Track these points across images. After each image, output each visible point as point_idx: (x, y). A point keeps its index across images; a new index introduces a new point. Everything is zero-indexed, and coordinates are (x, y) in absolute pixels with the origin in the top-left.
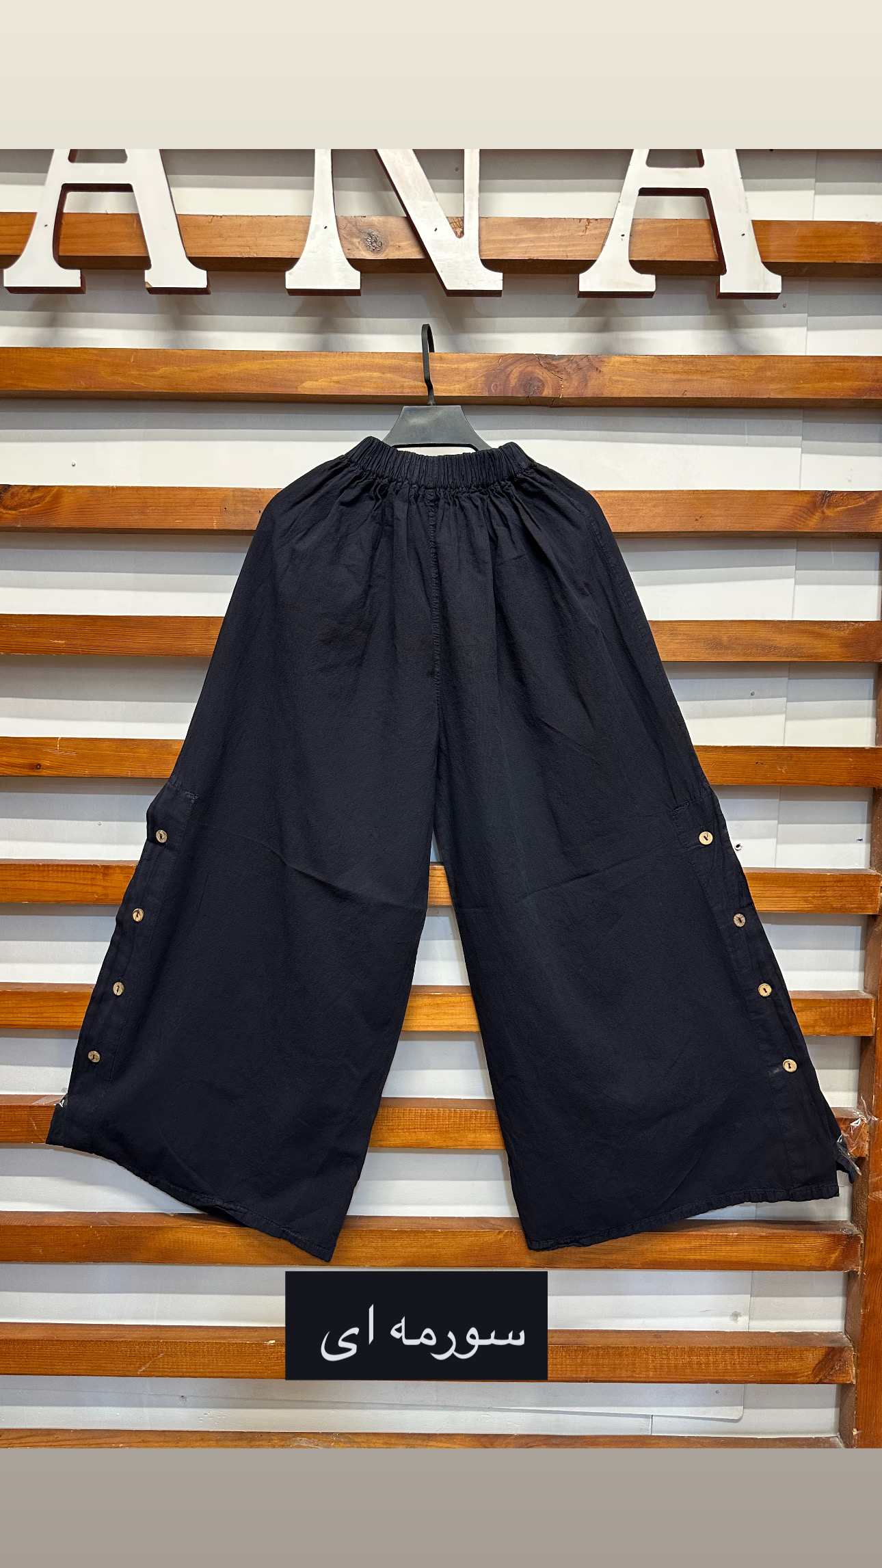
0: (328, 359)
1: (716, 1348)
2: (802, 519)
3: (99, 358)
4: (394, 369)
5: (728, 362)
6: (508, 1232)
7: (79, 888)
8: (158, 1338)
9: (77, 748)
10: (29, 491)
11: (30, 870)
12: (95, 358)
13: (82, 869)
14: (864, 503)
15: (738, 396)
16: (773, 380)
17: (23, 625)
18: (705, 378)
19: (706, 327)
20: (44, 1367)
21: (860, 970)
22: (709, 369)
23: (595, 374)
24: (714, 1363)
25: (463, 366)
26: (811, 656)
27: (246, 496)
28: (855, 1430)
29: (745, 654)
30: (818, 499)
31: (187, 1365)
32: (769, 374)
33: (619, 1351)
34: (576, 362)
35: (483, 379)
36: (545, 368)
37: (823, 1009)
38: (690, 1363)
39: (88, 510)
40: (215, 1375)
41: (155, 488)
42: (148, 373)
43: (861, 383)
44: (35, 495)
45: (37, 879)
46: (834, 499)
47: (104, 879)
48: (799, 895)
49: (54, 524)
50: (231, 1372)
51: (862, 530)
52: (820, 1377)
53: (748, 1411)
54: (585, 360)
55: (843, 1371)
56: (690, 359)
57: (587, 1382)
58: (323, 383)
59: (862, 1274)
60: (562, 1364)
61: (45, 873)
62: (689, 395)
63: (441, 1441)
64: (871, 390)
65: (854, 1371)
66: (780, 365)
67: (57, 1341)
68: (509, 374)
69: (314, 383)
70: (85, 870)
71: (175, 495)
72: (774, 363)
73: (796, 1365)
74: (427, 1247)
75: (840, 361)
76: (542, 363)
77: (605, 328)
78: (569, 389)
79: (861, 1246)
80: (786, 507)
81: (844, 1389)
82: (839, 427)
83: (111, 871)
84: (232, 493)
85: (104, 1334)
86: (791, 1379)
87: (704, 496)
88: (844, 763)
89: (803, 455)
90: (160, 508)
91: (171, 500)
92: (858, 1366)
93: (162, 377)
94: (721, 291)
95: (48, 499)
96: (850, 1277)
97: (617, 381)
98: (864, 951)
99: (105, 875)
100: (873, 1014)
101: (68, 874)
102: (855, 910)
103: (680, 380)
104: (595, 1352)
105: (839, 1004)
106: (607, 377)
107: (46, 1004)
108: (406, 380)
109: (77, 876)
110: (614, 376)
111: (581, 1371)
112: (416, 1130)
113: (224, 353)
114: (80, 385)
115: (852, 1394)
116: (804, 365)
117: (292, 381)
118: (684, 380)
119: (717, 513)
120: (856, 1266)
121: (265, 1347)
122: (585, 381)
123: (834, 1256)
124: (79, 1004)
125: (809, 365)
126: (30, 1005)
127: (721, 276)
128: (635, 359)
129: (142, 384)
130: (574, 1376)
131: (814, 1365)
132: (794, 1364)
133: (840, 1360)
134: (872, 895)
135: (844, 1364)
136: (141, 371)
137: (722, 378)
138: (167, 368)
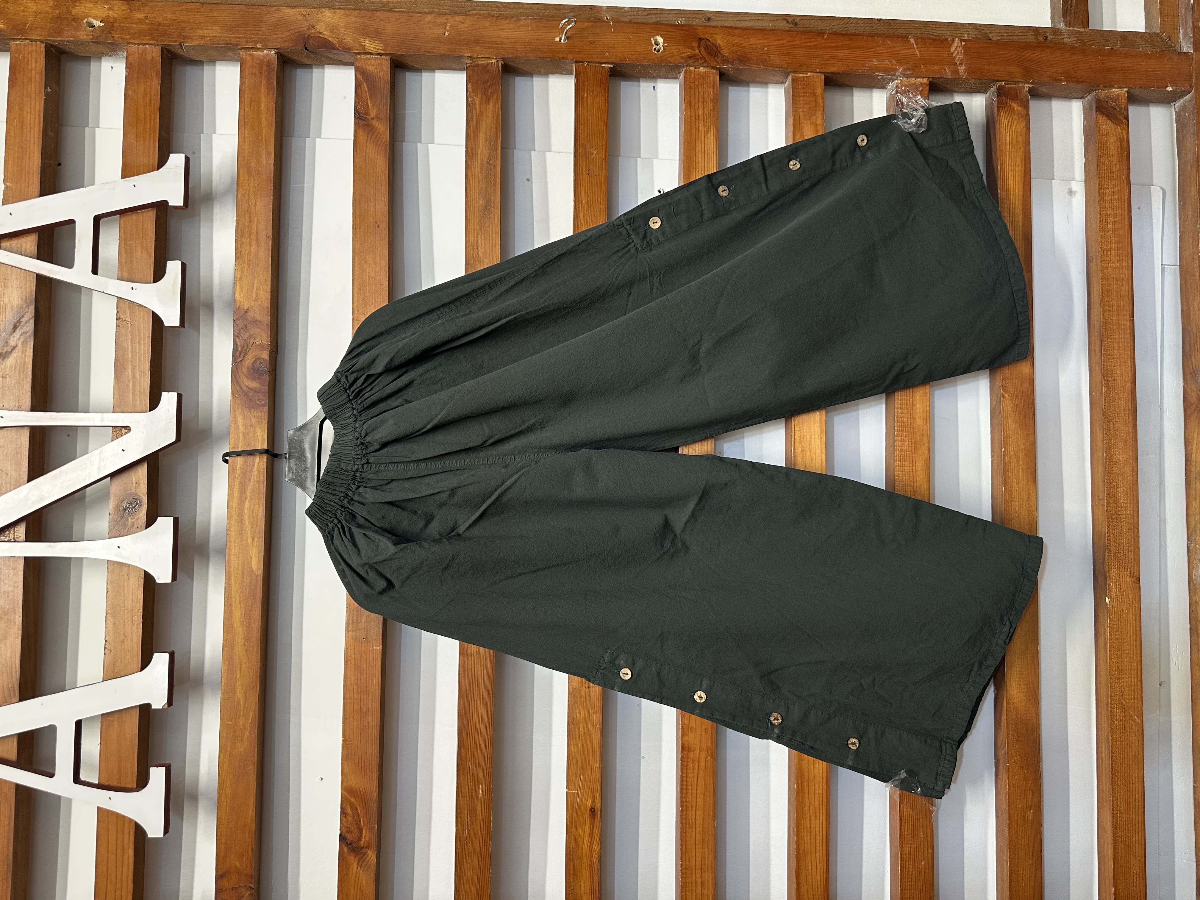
0: (233, 548)
1: (1100, 208)
2: (378, 136)
3: (228, 753)
4: (243, 488)
5: (242, 200)
6: (1003, 390)
7: (702, 773)
8: (1107, 705)
9: (576, 774)
10: (345, 817)
11: (686, 819)
12: (227, 756)
13: (685, 771)
14: (365, 84)
15: (272, 191)
16: (258, 162)
17: (466, 823)
18: (255, 219)
19: (211, 220)
20: (1137, 809)
21: (767, 87)
22: (248, 216)
23: (250, 314)
24: (1113, 209)
25: (242, 429)
26: (497, 129)
27: (353, 620)
28: (1168, 89)
29: (495, 185)
30: (361, 122)
31: (1131, 678)
32: (253, 165)
33: (1106, 292)
34: (240, 330)
35: (252, 411)
36: (244, 357)
37: (802, 117)
38: (1114, 230)
39: (363, 764)
40: (1139, 652)
41: (344, 703)
42: (242, 709)
43: (263, 87)
44: (349, 811)
45: (694, 812)
46: (361, 110)
47: (694, 751)
48: (703, 138)
49: (375, 794)
50: (1136, 637)
51: (388, 86)
52: (1122, 118)
53: (1155, 181)
54: (238, 322)
55: (1116, 100)
56: (239, 232)
57: (1133, 320)
58: (254, 551)
59: (1031, 83)
60: (1119, 342)
61: (689, 805)
62: (270, 233)
63: (1192, 449)
64: (268, 79)
65: (1116, 90)
66: (246, 155)
67: (1113, 796)
68: (249, 388)
69: (253, 560)
70: (685, 768)
71: (351, 684)
72: (244, 160)
73: (1112, 139)
74: (1018, 461)
75: (243, 105)
76: (239, 360)
77: (209, 307)
78: (263, 337)
79: (1007, 84)
80: (368, 150)
81: (1132, 99)
82: (299, 106)
83: (686, 744)
84: (350, 633)
85: (1105, 754)
86: (1125, 143)
87: (358, 221)
88: (589, 101)
89: (322, 137)
90: (362, 698)
91: (355, 687)
92: (1112, 87)
93: (246, 696)
94: (182, 204)
95: (353, 800)
96: (1035, 94)
97: (257, 294)
98: (750, 84)
99: (689, 750)
100: (805, 75)
101: (689, 784)
102: (715, 91)
103: (257, 240)
104: (1107, 313)
105: (796, 104)
106: (253, 303)
107: (807, 804)
108: (252, 478)
109: (690, 775)
110: (252, 297)
111: (1124, 325)
112: (914, 470)
113: (225, 640)
114: (252, 770)
115: (1136, 92)
116: (246, 135)
117: (251, 579)
118: (257, 237)
119: (372, 208)
120: (1024, 88)
121: (1113, 606)
122: (255, 322)
123: (1016, 107)
124: (806, 774)
125: (246, 131)
126: (808, 818)
127: (170, 204)
128: (237, 280)
129: (251, 714)
130: (1129, 331)
131: (1113, 124)
132: (1112, 141)
133: (1107, 101)
134: (703, 76)
135: (1111, 98)
136: (239, 715)
137: (255, 204)
138: (238, 691)
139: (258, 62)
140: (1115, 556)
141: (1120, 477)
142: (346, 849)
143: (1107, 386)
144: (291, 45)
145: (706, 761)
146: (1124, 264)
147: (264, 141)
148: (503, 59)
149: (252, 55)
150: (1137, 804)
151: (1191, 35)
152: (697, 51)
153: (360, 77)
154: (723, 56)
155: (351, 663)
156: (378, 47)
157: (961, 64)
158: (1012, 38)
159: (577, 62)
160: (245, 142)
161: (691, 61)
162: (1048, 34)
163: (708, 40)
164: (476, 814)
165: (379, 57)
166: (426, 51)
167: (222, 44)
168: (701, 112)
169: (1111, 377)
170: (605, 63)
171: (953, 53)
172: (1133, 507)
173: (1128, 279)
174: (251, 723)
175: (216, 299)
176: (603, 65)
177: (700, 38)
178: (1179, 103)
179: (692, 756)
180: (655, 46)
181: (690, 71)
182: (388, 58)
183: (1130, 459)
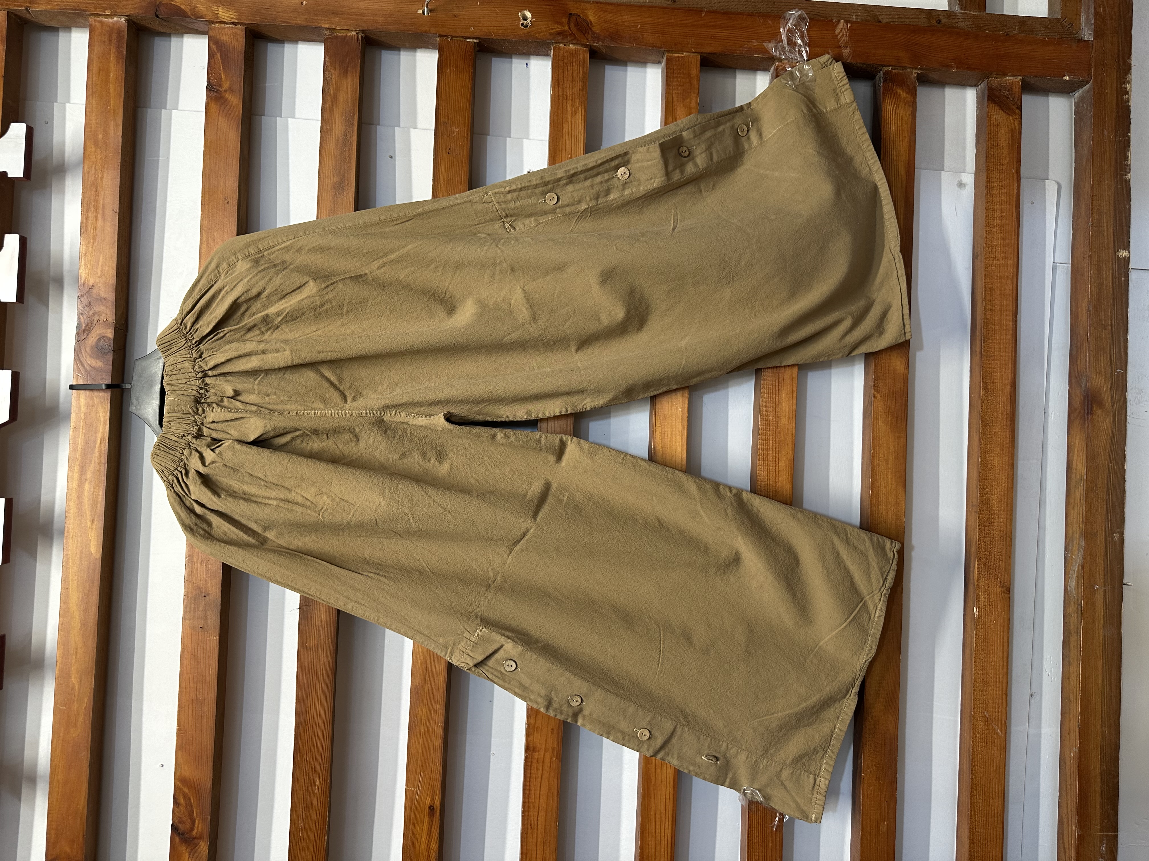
0: (71, 530)
1: (987, 202)
2: (231, 110)
3: (61, 738)
4: (83, 470)
5: (88, 172)
6: (874, 390)
7: (546, 774)
8: (970, 717)
9: (416, 772)
10: (178, 807)
11: (528, 819)
12: (59, 742)
13: (529, 772)
14: (218, 55)
15: (119, 164)
16: (106, 133)
17: (300, 818)
18: (102, 193)
19: (62, 192)
20: (995, 824)
21: (645, 67)
22: (94, 189)
23: (94, 290)
24: (1000, 204)
25: (83, 409)
26: (354, 104)
27: (190, 609)
28: (1065, 78)
29: (350, 162)
30: (214, 95)
31: (996, 690)
32: (100, 136)
33: (989, 290)
34: (84, 307)
36: (88, 335)
37: (675, 99)
38: (1001, 226)
39: (198, 754)
40: (1005, 664)
41: (179, 692)
42: (76, 694)
43: (112, 55)
44: (182, 801)
45: (536, 814)
46: (214, 81)
47: (539, 751)
48: (571, 120)
49: (209, 785)
50: (1003, 649)
51: (242, 57)
52: (1015, 108)
53: (1051, 175)
54: (82, 299)
55: (1010, 88)
56: (85, 205)
58: (93, 535)
59: (920, 69)
60: (1000, 343)
61: (531, 805)
62: (117, 208)
63: (1073, 456)
64: (118, 47)
65: (1010, 78)
66: (93, 126)
67: (971, 811)
68: (92, 367)
69: (92, 543)
70: (529, 768)
71: (187, 673)
72: (91, 131)
73: (1003, 130)
74: (887, 463)
75: (92, 73)
76: (82, 338)
77: (59, 282)
78: (108, 314)
79: (895, 69)
80: (220, 123)
81: (1028, 88)
82: (156, 76)
83: (531, 744)
84: (187, 621)
85: (966, 767)
86: (1017, 135)
87: (207, 197)
88: (453, 77)
89: (179, 108)
90: (198, 687)
91: (192, 676)
92: (1005, 74)
93: (81, 681)
94: (22, 176)
95: (186, 790)
96: (924, 80)
97: (102, 271)
98: (628, 64)
99: (534, 750)
100: (680, 55)
101: (532, 784)
102: (585, 70)
103: (103, 215)
104: (989, 313)
105: (670, 85)
106: (98, 280)
107: (653, 809)
108: (93, 460)
109: (534, 776)
110: (97, 273)
111: (1006, 325)
112: (777, 470)
113: (60, 624)
114: (85, 756)
115: (1032, 80)
116: (94, 106)
117: (89, 563)
118: (103, 211)
119: (222, 184)
120: (912, 74)
121: (980, 616)
122: (101, 300)
123: (903, 94)
124: (653, 779)
125: (94, 101)
126: (654, 823)
127: (9, 176)
128: (84, 255)
129: (86, 700)
130: (1011, 332)
131: (1004, 114)
132: (1003, 132)
133: (1000, 90)
134: (573, 54)
135: (1004, 87)
136: (74, 701)
137: (102, 178)
138: (73, 677)
139: (108, 29)
140: (985, 565)
141: (995, 484)
142: (177, 839)
143: (985, 389)
144: (141, 12)
145: (551, 762)
146: (1010, 262)
147: (112, 111)
148: (363, 31)
149: (101, 22)
150: (996, 819)
151: (1093, 22)
152: (567, 28)
153: (214, 47)
154: (594, 33)
155: (188, 652)
156: (232, 16)
157: (846, 47)
158: (903, 20)
159: (441, 36)
160: (92, 112)
161: (559, 38)
162: (941, 17)
163: (579, 16)
164: (312, 808)
165: (234, 26)
166: (281, 21)
167: (70, 9)
168: (569, 92)
169: (990, 380)
170: (469, 38)
171: (837, 35)
172: (1007, 514)
173: (1013, 278)
174: (85, 708)
175: (65, 273)
176: (468, 40)
177: (571, 14)
178: (1078, 94)
179: (536, 757)
180: (522, 21)
181: (559, 48)
182: (243, 27)
183: (1005, 465)
